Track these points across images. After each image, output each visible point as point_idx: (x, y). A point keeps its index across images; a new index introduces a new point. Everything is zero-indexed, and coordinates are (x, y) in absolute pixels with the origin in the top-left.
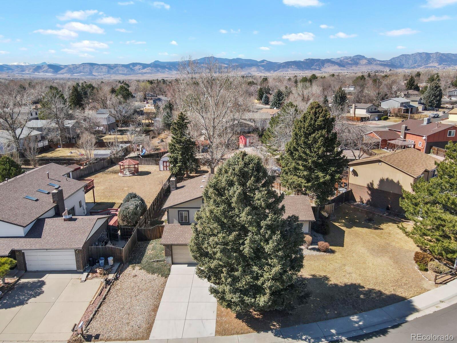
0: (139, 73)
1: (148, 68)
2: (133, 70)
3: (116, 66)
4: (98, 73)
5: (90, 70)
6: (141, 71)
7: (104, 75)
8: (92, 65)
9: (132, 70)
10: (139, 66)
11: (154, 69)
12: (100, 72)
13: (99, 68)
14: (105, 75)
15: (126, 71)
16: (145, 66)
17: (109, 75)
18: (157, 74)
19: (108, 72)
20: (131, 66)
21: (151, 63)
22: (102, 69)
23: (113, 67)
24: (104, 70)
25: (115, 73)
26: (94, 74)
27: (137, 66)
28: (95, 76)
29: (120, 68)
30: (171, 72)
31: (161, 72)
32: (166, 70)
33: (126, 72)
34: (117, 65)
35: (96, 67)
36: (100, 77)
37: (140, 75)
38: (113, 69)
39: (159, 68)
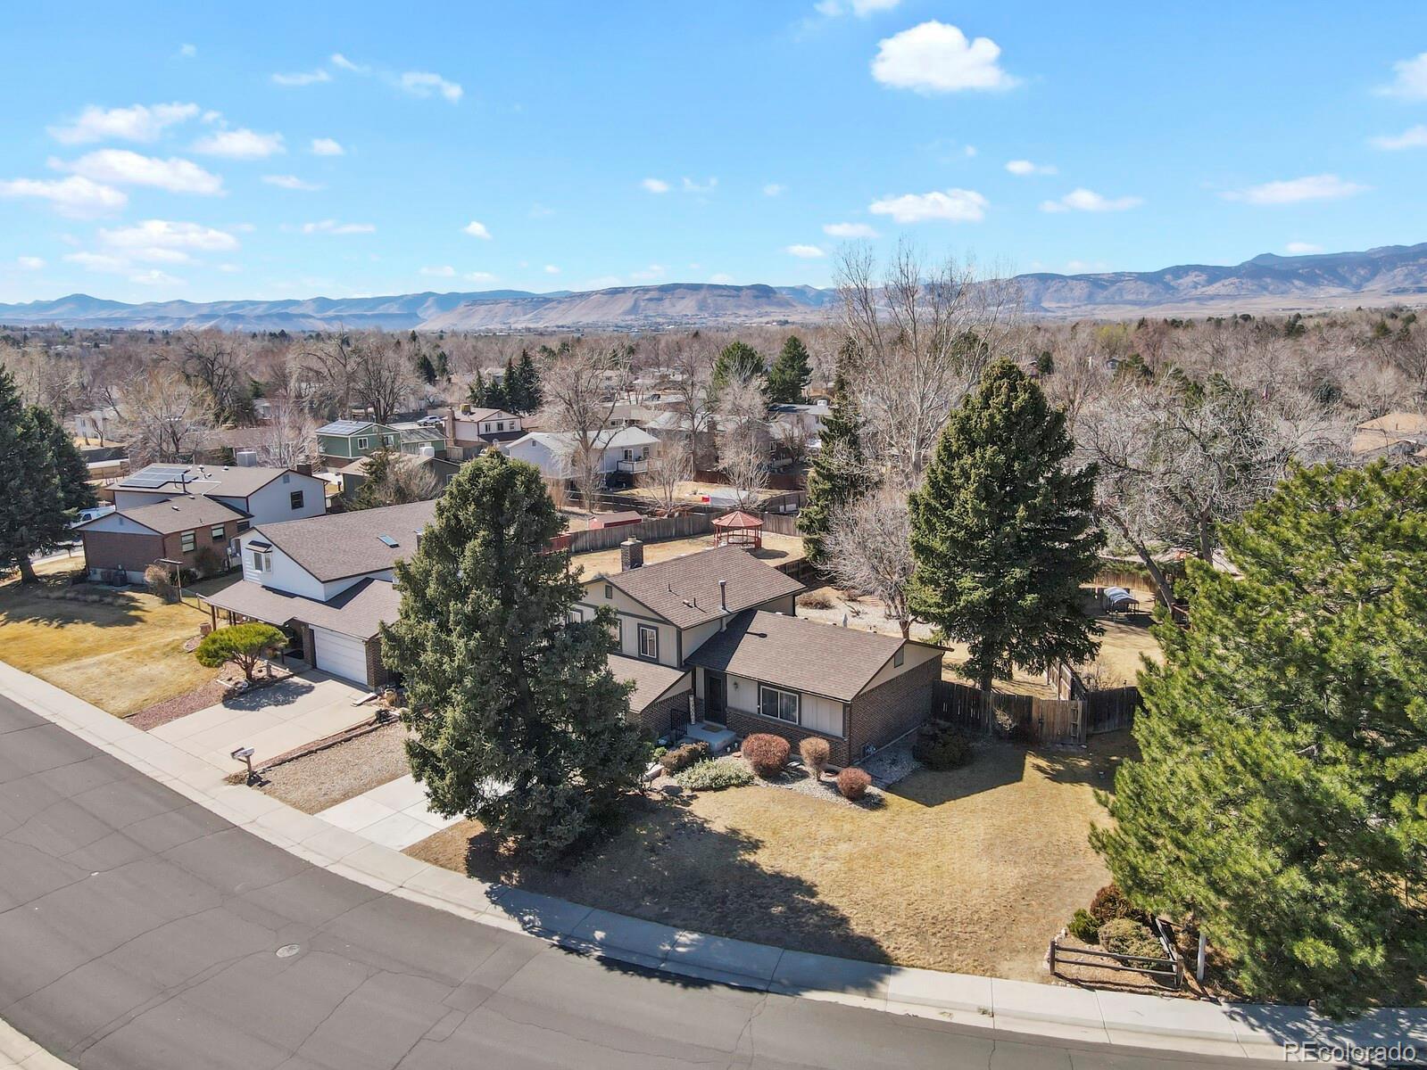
0: (1190, 299)
1: (1227, 282)
2: (1173, 288)
3: (1118, 278)
4: (1059, 301)
5: (1037, 295)
6: (1200, 290)
7: (1074, 307)
8: (1044, 278)
9: (1168, 287)
10: (1196, 276)
11: (1249, 284)
12: (1065, 300)
13: (1063, 287)
14: (1079, 306)
15: (1147, 292)
16: (1215, 274)
17: (1090, 307)
18: (1254, 300)
19: (1090, 298)
20: (1168, 277)
21: (1243, 265)
22: (1072, 290)
23: (1107, 281)
24: (1077, 292)
25: (1110, 301)
26: (1045, 305)
27: (1188, 275)
28: (1046, 310)
29: (1132, 285)
30: (1316, 290)
31: (1271, 293)
32: (1297, 282)
33: (1146, 296)
34: (1122, 274)
35: (1054, 285)
36: (1060, 314)
37: (1192, 304)
38: (1104, 288)
39: (1269, 280)
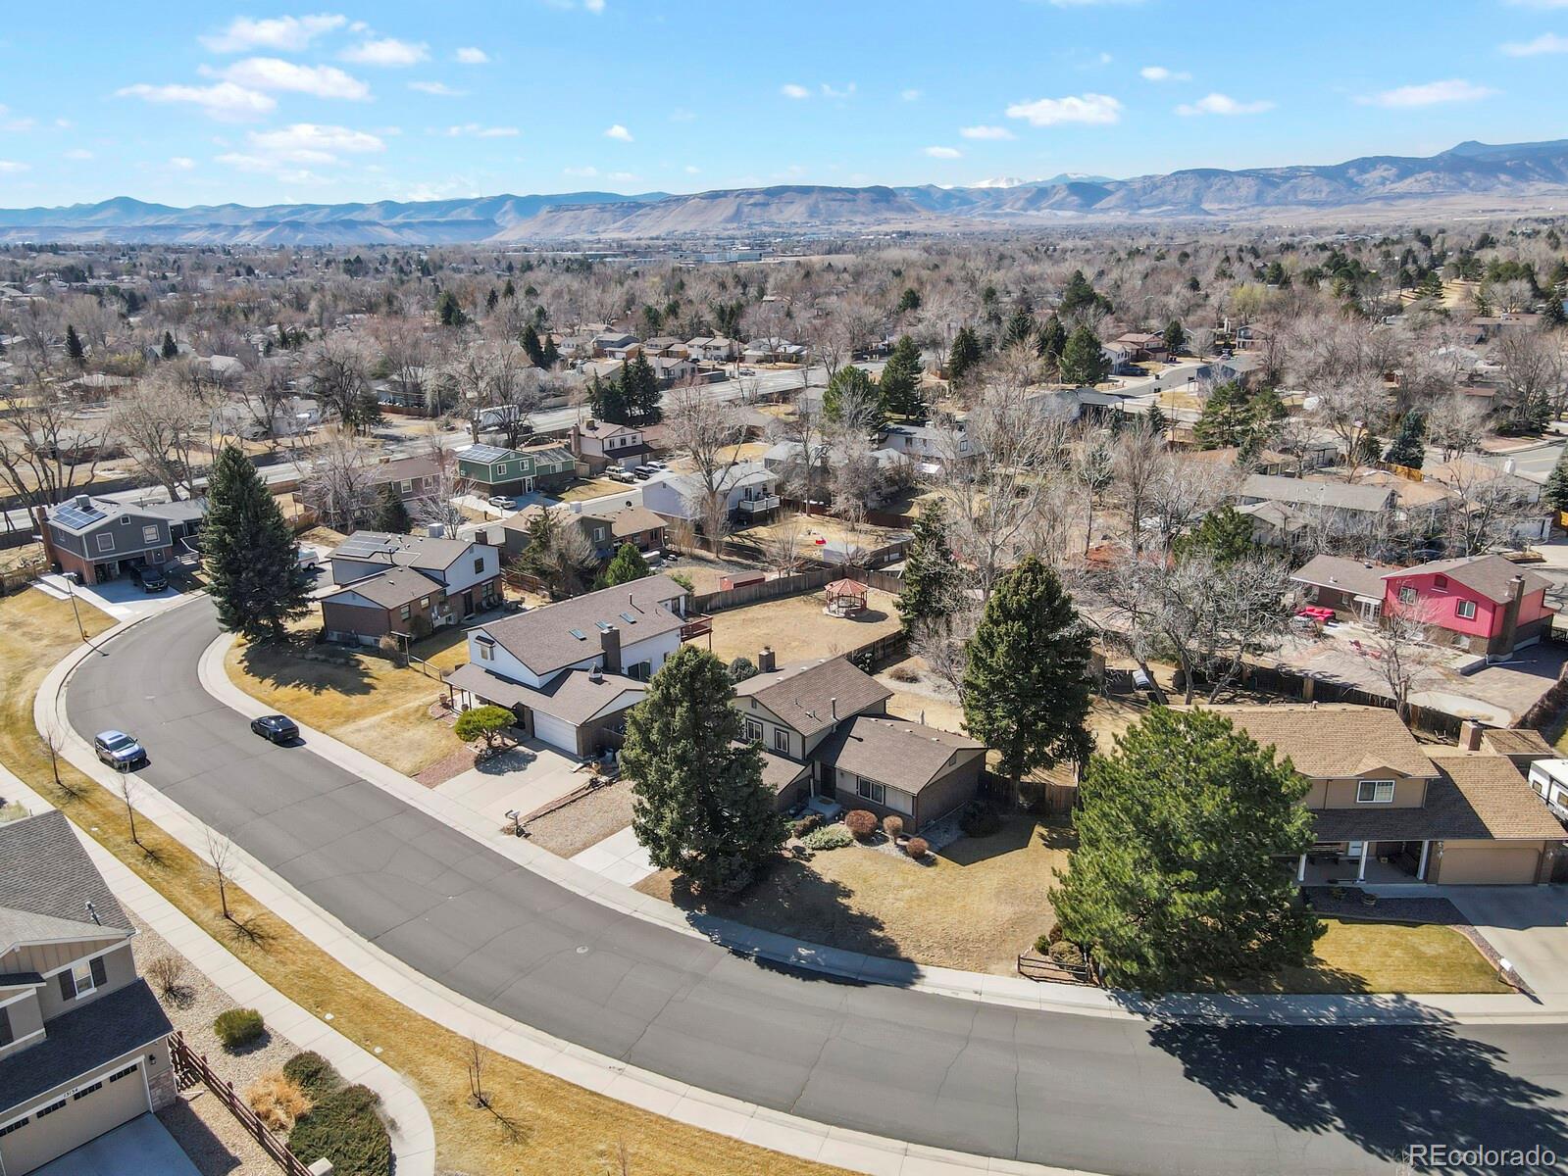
0: (1377, 198)
1: (1420, 177)
2: (1357, 184)
3: (1293, 173)
4: (1223, 202)
5: (1196, 195)
6: (1389, 186)
7: (1241, 208)
8: (1206, 175)
9: (1352, 184)
10: (1385, 170)
11: (1446, 179)
12: (1230, 200)
13: (1228, 185)
14: (1245, 208)
15: (1326, 190)
16: (1406, 167)
17: (1258, 209)
18: (1452, 199)
19: (1259, 198)
20: (1352, 172)
21: (1440, 157)
22: (1238, 188)
23: (1280, 177)
24: (1244, 191)
25: (1281, 202)
26: (1206, 206)
27: (1375, 169)
28: (1207, 213)
29: (1307, 182)
30: (1524, 186)
31: (1472, 189)
32: (1503, 177)
33: (1323, 195)
34: (1298, 169)
35: (1218, 183)
36: (1222, 218)
37: (1378, 204)
38: (1276, 185)
39: (1469, 174)
